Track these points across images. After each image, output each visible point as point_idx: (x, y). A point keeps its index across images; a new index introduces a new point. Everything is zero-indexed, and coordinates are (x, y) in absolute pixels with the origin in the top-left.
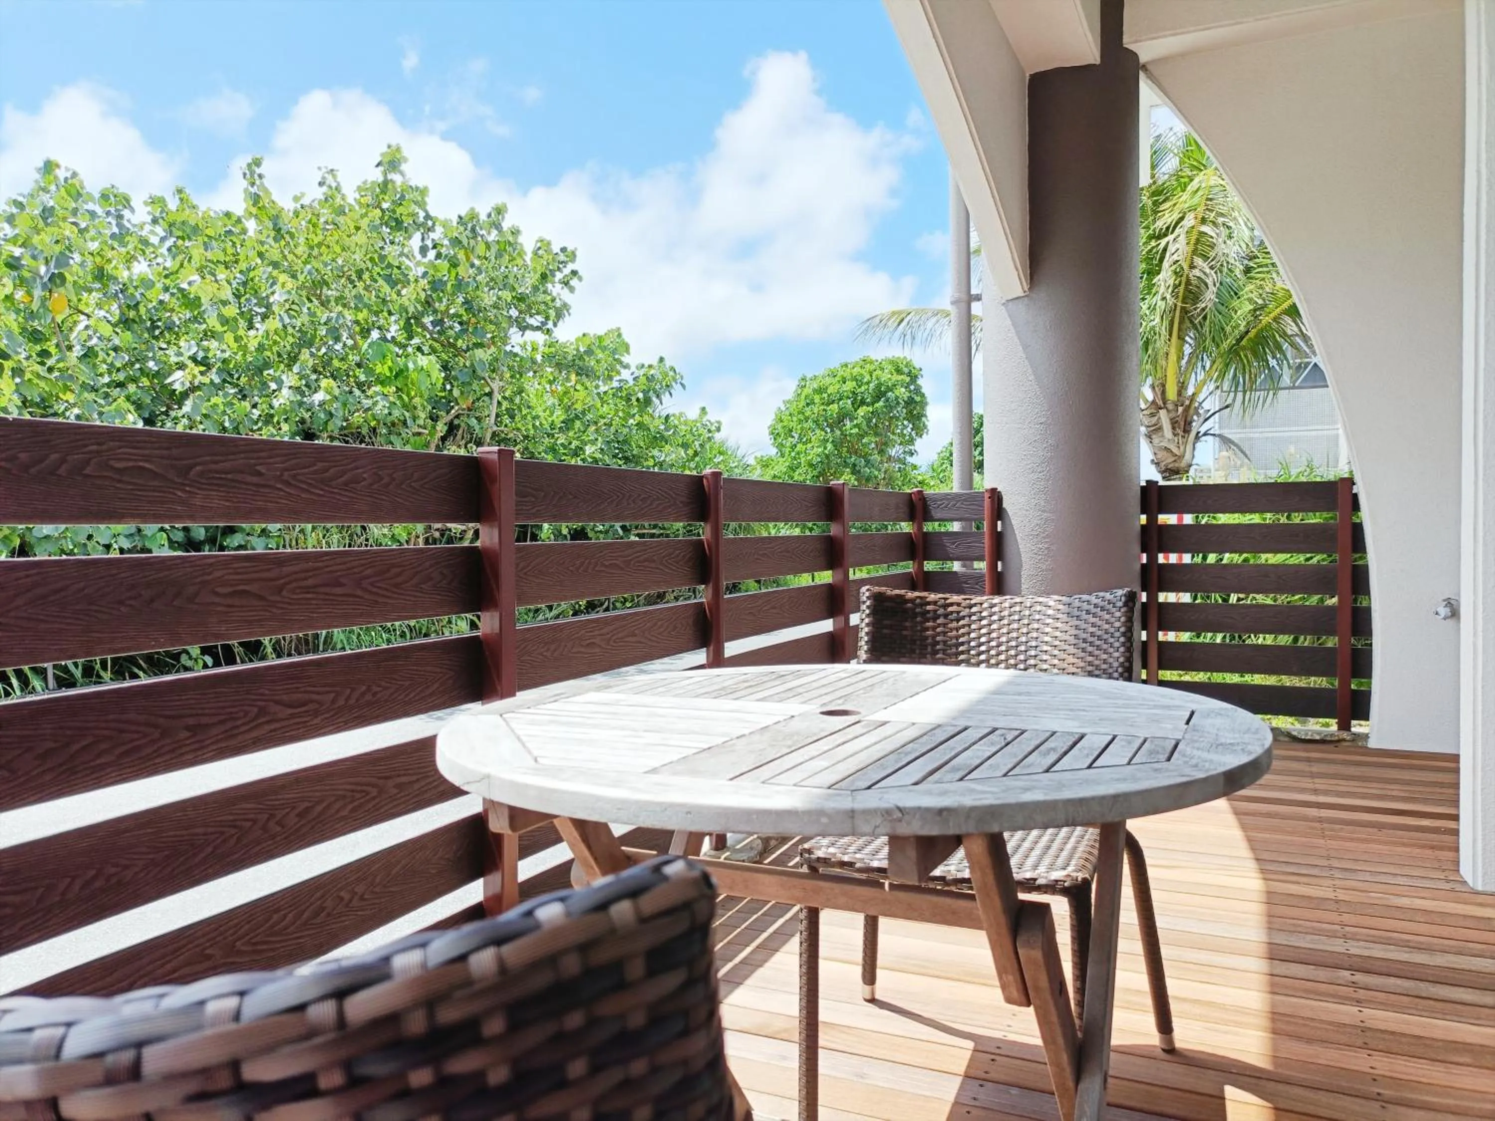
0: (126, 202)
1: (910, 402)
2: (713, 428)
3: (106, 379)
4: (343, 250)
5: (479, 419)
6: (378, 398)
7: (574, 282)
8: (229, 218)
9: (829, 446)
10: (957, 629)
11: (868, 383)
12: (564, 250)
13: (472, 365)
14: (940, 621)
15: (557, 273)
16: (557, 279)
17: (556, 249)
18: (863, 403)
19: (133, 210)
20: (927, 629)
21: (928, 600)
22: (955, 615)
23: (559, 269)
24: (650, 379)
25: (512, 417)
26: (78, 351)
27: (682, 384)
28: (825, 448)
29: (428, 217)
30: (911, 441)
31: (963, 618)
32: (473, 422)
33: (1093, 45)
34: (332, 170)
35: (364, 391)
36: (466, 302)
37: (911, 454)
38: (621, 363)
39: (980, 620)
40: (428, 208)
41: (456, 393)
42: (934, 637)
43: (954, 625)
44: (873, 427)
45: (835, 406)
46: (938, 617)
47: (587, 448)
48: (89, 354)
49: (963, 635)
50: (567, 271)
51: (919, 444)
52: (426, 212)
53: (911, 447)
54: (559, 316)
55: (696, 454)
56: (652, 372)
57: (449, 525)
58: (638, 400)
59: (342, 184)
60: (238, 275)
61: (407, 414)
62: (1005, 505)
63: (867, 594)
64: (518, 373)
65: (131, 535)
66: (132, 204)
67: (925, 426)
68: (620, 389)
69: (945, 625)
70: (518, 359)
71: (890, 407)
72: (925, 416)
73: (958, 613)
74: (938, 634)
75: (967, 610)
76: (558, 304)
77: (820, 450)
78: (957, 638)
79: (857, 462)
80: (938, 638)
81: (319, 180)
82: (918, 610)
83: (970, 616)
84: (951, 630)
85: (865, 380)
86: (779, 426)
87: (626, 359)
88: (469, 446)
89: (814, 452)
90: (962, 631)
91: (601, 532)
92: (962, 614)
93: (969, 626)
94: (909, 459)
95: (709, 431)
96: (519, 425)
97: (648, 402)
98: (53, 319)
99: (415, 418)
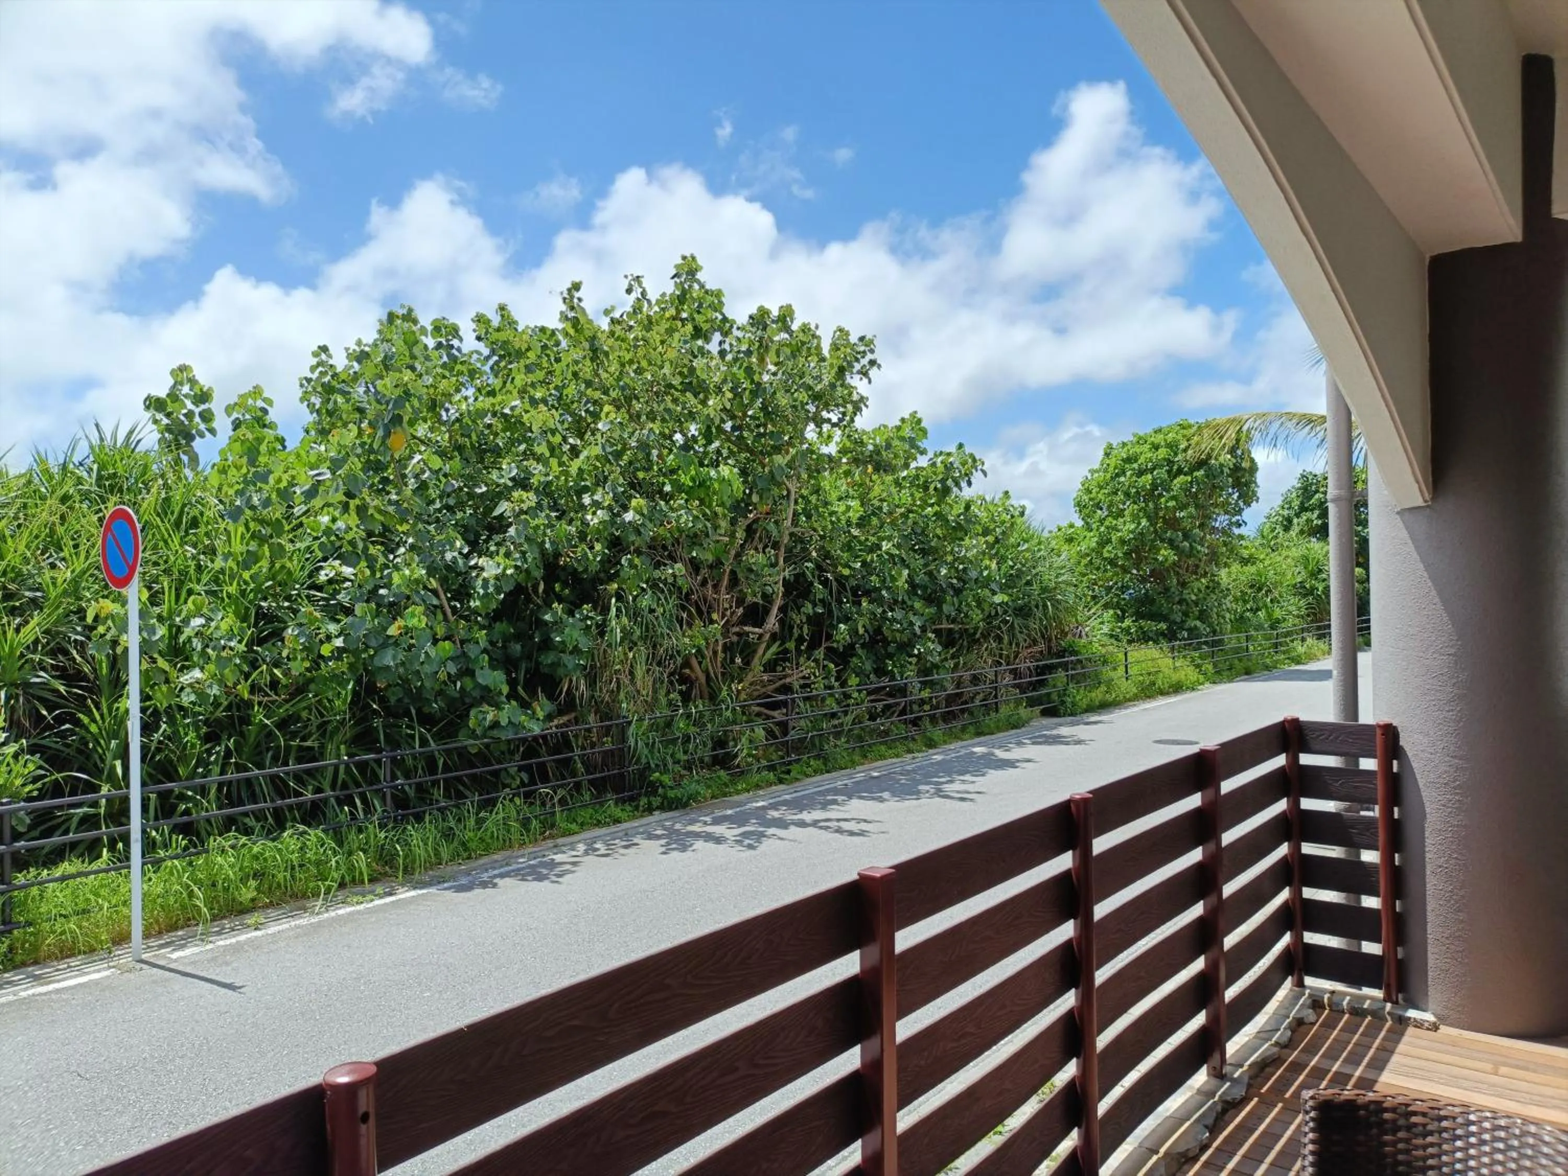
0: (455, 331)
1: (1237, 469)
2: (1017, 513)
3: (438, 505)
4: (650, 364)
5: (776, 522)
6: (683, 512)
7: (873, 372)
8: (545, 333)
9: (1144, 522)
10: (1425, 1147)
11: (1185, 450)
12: (862, 339)
13: (771, 472)
14: (1401, 1134)
15: (856, 364)
16: (855, 370)
17: (853, 339)
18: (1180, 471)
19: (461, 340)
20: (1386, 1144)
21: (1385, 1105)
22: (1421, 1128)
23: (857, 360)
24: (949, 467)
25: (809, 517)
26: (412, 483)
27: (983, 471)
28: (1139, 524)
29: (725, 319)
30: (1240, 512)
31: (1431, 1133)
32: (772, 527)
33: (1512, 222)
34: (638, 277)
35: (667, 502)
36: (764, 408)
37: (1239, 525)
38: (918, 448)
39: (1454, 1140)
40: (724, 311)
41: (755, 498)
42: (1394, 1155)
43: (1419, 1141)
44: (1191, 497)
45: (1149, 477)
46: (1399, 1129)
47: (884, 543)
48: (423, 487)
49: (1432, 1156)
50: (864, 361)
51: (1247, 514)
52: (723, 314)
53: (1238, 517)
54: (857, 409)
55: (997, 541)
56: (951, 459)
57: (747, 628)
58: (936, 489)
59: (647, 289)
60: (553, 392)
61: (709, 525)
62: (1402, 743)
63: (1311, 1103)
64: (815, 471)
65: (458, 657)
66: (461, 333)
67: (1254, 493)
68: (917, 477)
69: (1407, 1141)
70: (814, 457)
71: (1210, 475)
72: (1255, 482)
73: (1424, 1125)
74: (1400, 1152)
75: (1436, 1123)
76: (855, 397)
77: (1133, 526)
78: (1425, 1159)
79: (1174, 536)
80: (1401, 1157)
81: (626, 287)
82: (1373, 1119)
83: (1440, 1133)
84: (1417, 1148)
85: (1182, 446)
86: (1085, 498)
87: (923, 444)
88: (767, 550)
89: (1127, 528)
90: (1430, 1150)
91: (898, 630)
92: (1429, 1127)
93: (1440, 1145)
94: (1236, 531)
95: (1012, 517)
96: (816, 525)
97: (946, 491)
98: (392, 456)
99: (716, 527)
